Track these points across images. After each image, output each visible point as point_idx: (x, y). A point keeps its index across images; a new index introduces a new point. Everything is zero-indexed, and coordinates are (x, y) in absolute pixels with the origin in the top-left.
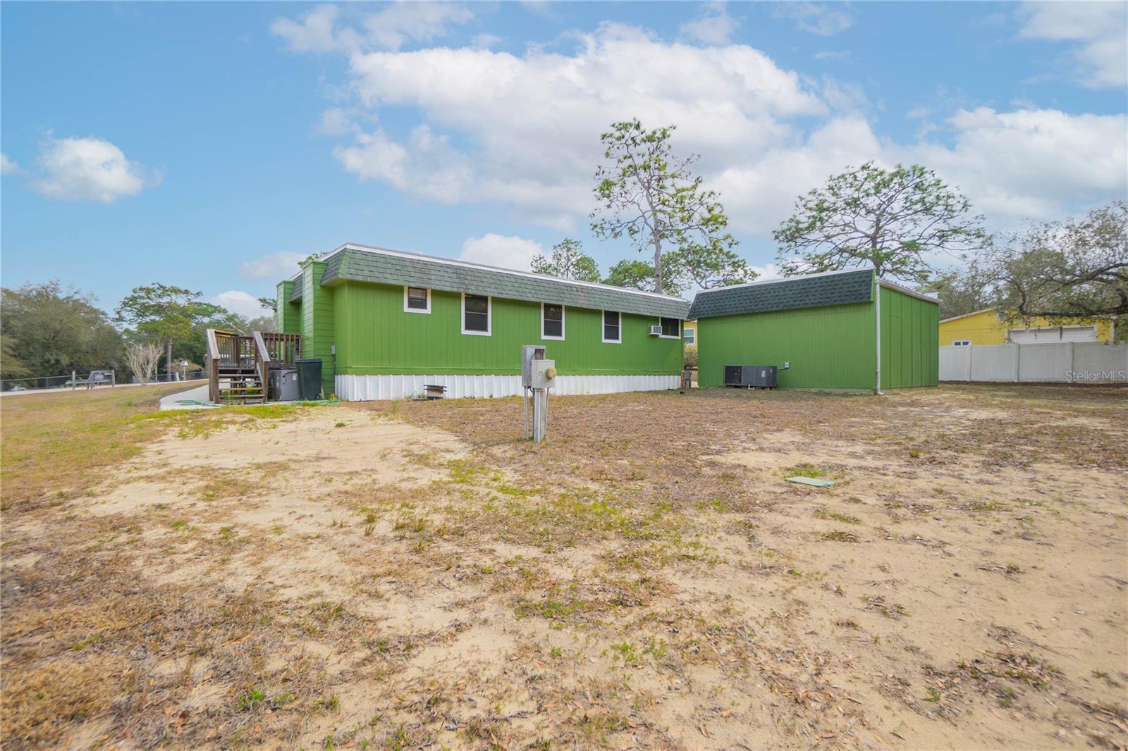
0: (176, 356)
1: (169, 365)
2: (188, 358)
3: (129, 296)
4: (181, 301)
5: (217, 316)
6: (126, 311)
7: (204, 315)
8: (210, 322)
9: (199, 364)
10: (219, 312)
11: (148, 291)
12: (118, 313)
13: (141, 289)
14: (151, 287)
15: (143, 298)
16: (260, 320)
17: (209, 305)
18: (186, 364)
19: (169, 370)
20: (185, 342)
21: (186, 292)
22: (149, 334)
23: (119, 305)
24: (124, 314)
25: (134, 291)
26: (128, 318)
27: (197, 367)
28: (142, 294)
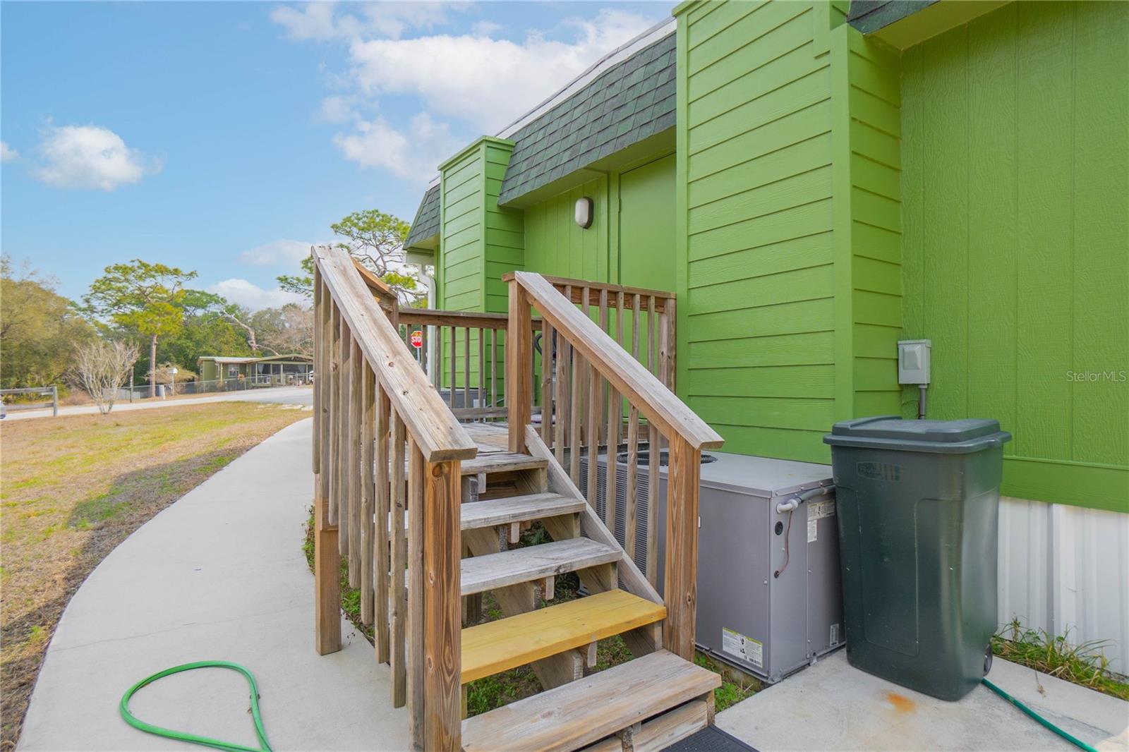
0: (161, 360)
1: (153, 371)
2: (178, 362)
3: (101, 278)
4: (168, 283)
5: (213, 308)
6: (98, 298)
7: (197, 307)
8: (205, 315)
9: (192, 369)
10: (217, 302)
11: (125, 270)
12: (87, 301)
13: (117, 268)
14: (130, 265)
15: (117, 280)
16: (266, 312)
17: (203, 294)
18: (175, 371)
19: (153, 379)
20: (173, 340)
21: (176, 272)
22: (128, 331)
23: (88, 291)
24: (94, 303)
25: (107, 270)
26: (100, 308)
27: (189, 375)
28: (118, 275)
